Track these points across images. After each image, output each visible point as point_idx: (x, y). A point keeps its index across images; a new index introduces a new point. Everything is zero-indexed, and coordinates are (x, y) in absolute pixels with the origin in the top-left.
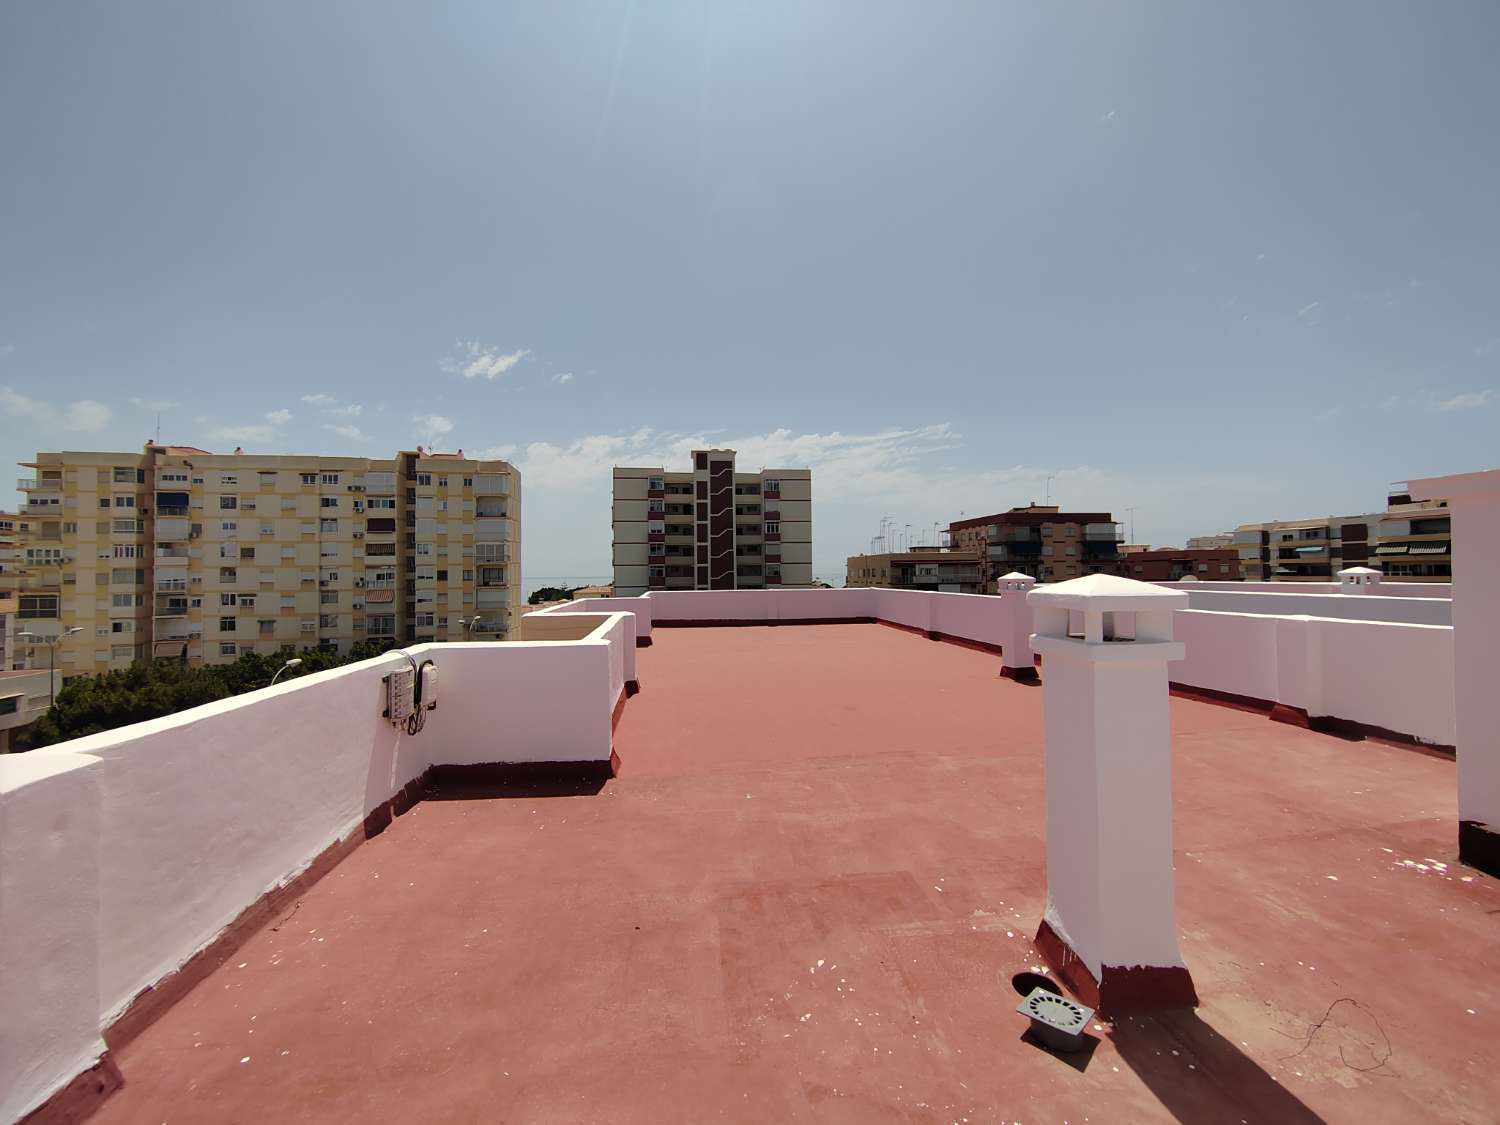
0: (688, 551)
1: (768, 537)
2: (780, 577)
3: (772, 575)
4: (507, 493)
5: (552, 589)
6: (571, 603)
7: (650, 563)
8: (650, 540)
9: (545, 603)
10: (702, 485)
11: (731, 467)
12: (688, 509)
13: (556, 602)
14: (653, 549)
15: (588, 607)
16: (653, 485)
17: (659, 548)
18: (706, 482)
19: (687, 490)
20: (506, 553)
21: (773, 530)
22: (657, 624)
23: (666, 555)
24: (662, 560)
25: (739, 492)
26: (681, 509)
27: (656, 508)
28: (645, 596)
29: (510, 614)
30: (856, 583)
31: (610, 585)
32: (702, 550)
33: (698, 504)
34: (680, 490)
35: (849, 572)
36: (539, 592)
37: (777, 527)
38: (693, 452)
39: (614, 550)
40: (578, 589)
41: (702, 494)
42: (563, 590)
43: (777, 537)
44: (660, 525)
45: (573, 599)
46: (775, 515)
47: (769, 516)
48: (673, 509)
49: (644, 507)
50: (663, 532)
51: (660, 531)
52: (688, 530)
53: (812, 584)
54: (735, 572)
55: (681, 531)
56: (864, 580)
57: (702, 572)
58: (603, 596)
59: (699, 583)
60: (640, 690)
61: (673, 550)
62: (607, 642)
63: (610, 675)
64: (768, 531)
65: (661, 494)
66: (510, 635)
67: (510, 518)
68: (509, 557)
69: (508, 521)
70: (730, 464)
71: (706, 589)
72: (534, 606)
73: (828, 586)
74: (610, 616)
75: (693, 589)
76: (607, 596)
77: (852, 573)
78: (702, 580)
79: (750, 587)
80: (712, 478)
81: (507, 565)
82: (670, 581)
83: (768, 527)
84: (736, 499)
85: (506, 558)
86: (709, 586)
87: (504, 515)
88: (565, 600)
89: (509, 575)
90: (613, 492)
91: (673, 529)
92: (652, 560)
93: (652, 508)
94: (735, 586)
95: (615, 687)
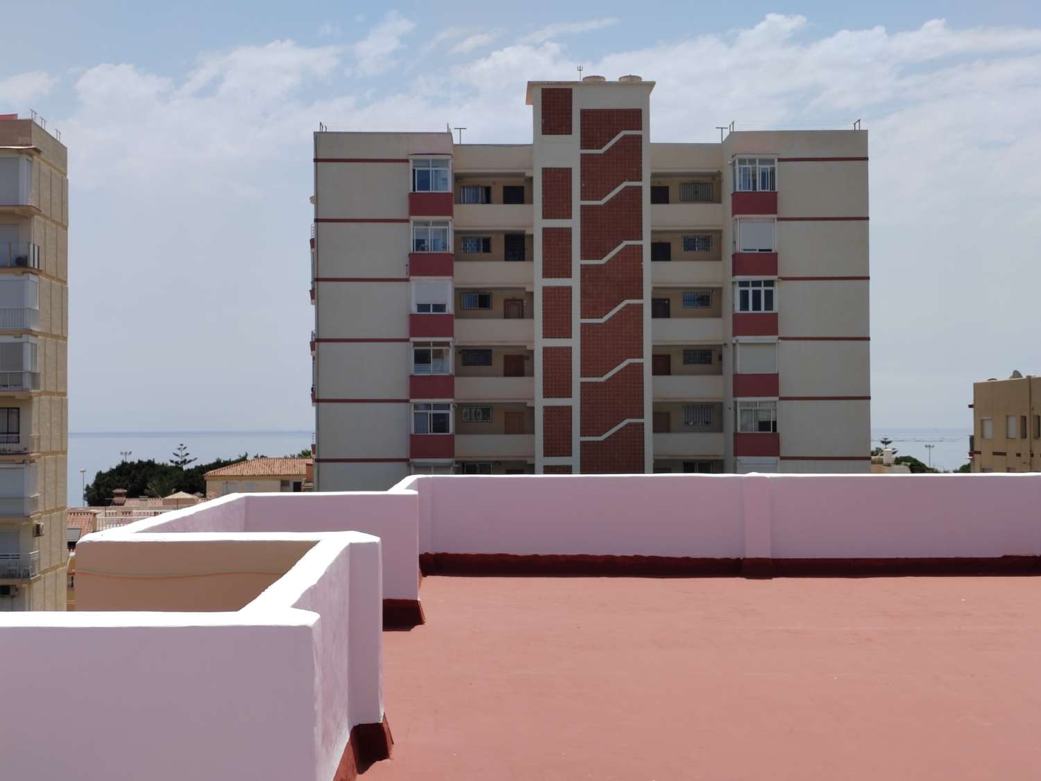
0: (517, 364)
1: (742, 326)
2: (776, 437)
3: (753, 428)
4: (32, 202)
5: (151, 464)
6: (203, 506)
7: (414, 394)
8: (414, 331)
9: (131, 503)
10: (556, 180)
11: (638, 126)
12: (516, 246)
13: (158, 502)
14: (422, 357)
15: (251, 517)
16: (422, 179)
17: (439, 354)
18: (567, 172)
19: (516, 194)
20: (28, 367)
21: (757, 306)
22: (434, 564)
23: (459, 374)
24: (444, 386)
25: (660, 195)
26: (498, 246)
27: (429, 243)
28: (404, 487)
29: (38, 531)
30: (1001, 458)
31: (305, 454)
32: (557, 362)
33: (546, 231)
34: (497, 193)
35: (980, 423)
36: (112, 472)
37: (769, 295)
38: (531, 85)
39: (315, 359)
40: (219, 465)
41: (556, 204)
42: (178, 467)
43: (769, 325)
44: (440, 290)
45: (205, 497)
46: (766, 261)
47: (742, 263)
48: (478, 244)
49: (399, 241)
50: (450, 309)
51: (439, 307)
52: (517, 306)
53: (869, 459)
54: (648, 421)
55: (498, 304)
56: (1024, 447)
57: (557, 420)
58: (284, 486)
59: (548, 453)
60: (395, 751)
61: (475, 358)
62: (309, 618)
63: (318, 707)
64: (744, 305)
65: (442, 205)
66: (37, 589)
67: (38, 272)
68: (34, 376)
69: (32, 277)
70: (635, 118)
71: (568, 470)
72: (100, 511)
73: (916, 466)
74: (311, 545)
75: (531, 469)
76: (297, 487)
77: (989, 428)
78: (557, 444)
79: (689, 467)
80: (583, 156)
81: (29, 400)
82: (470, 445)
83: (744, 295)
84: (653, 217)
85: (27, 382)
86: (575, 459)
87: (21, 263)
88: (182, 495)
89: (36, 424)
90: (316, 200)
91: (478, 301)
92: (418, 386)
93: (419, 244)
94: (649, 461)
95: (328, 740)
